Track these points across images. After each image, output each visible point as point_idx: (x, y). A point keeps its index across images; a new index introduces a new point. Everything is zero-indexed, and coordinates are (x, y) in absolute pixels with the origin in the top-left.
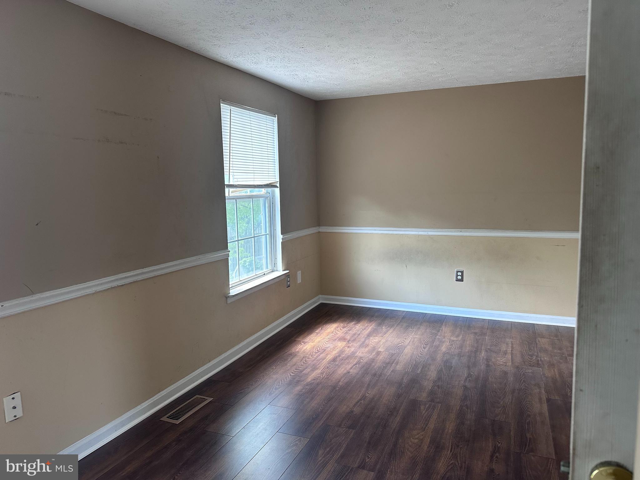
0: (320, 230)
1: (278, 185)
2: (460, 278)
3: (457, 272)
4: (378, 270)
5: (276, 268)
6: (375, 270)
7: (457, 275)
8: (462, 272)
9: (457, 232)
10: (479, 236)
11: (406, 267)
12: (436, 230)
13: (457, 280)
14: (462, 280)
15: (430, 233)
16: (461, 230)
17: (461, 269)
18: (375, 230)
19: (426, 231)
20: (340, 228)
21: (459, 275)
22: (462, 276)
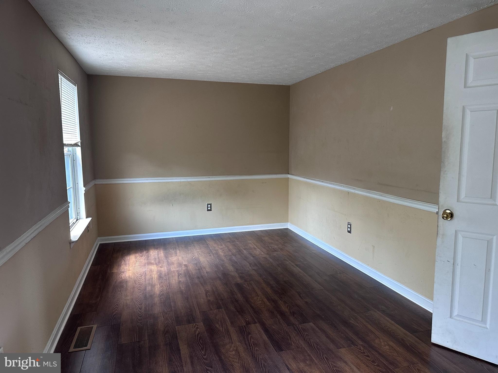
0: (96, 183)
1: (80, 144)
2: (210, 209)
3: (208, 205)
4: (150, 210)
5: (79, 217)
6: (148, 211)
7: (208, 207)
8: (211, 205)
9: (207, 178)
10: (221, 180)
11: (173, 205)
12: (193, 177)
13: (208, 210)
14: (211, 210)
15: (189, 180)
16: (209, 177)
17: (210, 203)
18: (147, 180)
19: (186, 179)
20: (115, 180)
21: (209, 206)
22: (211, 207)
